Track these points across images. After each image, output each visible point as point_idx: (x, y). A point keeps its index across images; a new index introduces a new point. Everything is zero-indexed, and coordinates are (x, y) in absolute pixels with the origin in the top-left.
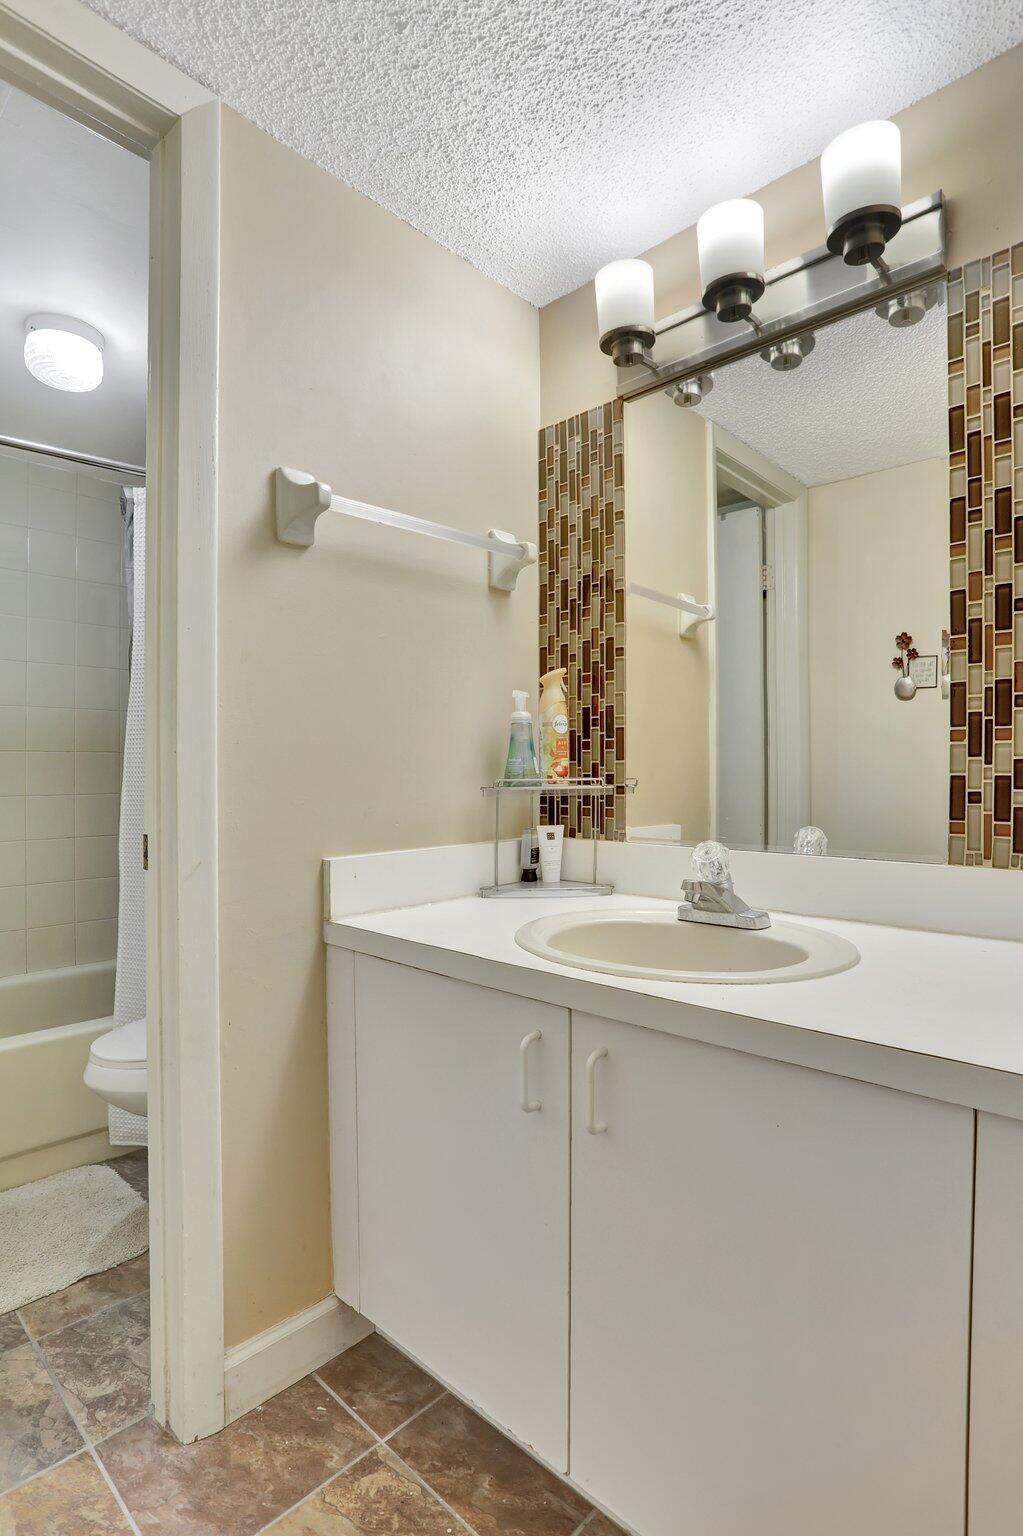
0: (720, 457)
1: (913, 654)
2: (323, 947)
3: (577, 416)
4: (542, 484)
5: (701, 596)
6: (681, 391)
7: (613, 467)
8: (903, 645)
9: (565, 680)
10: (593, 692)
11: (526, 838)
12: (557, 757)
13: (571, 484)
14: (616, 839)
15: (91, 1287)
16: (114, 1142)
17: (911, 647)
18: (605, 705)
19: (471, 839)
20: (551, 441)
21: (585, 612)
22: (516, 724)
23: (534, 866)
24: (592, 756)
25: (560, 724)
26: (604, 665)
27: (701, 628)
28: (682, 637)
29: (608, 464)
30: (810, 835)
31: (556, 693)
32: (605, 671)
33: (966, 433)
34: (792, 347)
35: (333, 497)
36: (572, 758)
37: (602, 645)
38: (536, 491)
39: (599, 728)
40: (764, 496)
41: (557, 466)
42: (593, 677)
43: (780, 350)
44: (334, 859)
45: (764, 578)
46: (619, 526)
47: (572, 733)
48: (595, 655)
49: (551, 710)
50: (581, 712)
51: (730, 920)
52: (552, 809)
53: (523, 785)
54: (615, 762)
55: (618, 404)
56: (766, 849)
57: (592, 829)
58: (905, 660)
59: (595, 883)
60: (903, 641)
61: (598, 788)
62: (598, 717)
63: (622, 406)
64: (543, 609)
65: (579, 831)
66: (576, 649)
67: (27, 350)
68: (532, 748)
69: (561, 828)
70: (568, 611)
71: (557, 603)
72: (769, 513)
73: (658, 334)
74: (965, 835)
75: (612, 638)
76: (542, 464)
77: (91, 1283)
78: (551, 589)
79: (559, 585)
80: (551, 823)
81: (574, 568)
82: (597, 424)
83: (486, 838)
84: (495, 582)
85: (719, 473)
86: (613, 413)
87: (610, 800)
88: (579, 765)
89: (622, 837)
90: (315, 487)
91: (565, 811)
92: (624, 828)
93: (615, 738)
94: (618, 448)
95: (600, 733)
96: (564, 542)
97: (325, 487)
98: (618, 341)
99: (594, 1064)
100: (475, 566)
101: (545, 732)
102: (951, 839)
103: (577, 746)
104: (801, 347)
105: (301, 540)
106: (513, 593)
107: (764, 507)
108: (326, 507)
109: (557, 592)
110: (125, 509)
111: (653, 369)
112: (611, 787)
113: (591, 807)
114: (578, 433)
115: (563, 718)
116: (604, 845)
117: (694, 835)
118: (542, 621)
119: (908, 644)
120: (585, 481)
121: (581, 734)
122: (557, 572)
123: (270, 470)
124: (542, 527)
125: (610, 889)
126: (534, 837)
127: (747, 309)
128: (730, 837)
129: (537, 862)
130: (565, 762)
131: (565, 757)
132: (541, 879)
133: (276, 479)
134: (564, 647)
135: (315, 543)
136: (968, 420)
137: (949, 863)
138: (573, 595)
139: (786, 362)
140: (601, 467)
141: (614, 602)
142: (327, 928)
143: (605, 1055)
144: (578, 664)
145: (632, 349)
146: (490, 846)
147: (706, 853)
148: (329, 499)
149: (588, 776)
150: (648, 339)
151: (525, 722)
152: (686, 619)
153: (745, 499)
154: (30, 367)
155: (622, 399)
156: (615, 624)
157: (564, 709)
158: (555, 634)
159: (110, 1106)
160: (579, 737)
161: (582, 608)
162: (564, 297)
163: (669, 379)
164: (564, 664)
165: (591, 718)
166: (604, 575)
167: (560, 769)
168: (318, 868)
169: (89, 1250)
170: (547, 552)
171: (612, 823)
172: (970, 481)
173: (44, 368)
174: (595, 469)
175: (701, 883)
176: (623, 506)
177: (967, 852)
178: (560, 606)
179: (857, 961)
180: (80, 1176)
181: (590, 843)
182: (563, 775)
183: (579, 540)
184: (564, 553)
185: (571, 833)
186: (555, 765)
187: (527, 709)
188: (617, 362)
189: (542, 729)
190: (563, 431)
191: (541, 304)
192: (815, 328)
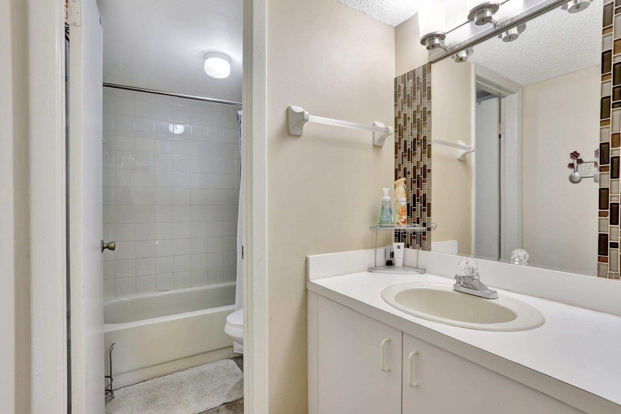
0: (478, 78)
1: (580, 161)
2: (306, 290)
3: (411, 71)
4: (396, 101)
5: (468, 142)
6: (458, 56)
7: (427, 92)
8: (575, 157)
9: (405, 182)
10: (417, 188)
11: (388, 247)
12: (402, 215)
13: (408, 100)
14: (427, 250)
15: (226, 408)
16: (235, 351)
17: (579, 158)
18: (422, 193)
19: (365, 248)
20: (399, 83)
21: (414, 154)
22: (384, 202)
23: (391, 259)
24: (417, 214)
25: (403, 201)
26: (422, 176)
27: (468, 155)
28: (459, 160)
29: (424, 91)
30: (520, 253)
31: (401, 188)
32: (423, 179)
33: (613, 63)
34: (514, 31)
35: (310, 116)
36: (408, 215)
37: (421, 168)
38: (393, 104)
39: (420, 203)
40: (500, 93)
41: (402, 93)
42: (418, 181)
43: (507, 34)
44: (312, 256)
45: (500, 129)
46: (429, 117)
47: (408, 205)
48: (418, 172)
49: (399, 196)
50: (412, 196)
51: (478, 293)
52: (399, 236)
53: (387, 227)
54: (427, 217)
55: (429, 65)
56: (499, 260)
57: (416, 245)
58: (576, 164)
59: (417, 268)
60: (574, 155)
61: (419, 228)
62: (420, 198)
63: (430, 66)
64: (396, 153)
65: (411, 245)
66: (410, 169)
67: (205, 66)
68: (391, 211)
69: (403, 244)
70: (407, 153)
71: (402, 150)
72: (503, 100)
73: (446, 33)
74: (608, 263)
75: (426, 165)
76: (396, 92)
77: (226, 406)
78: (400, 144)
79: (403, 143)
80: (399, 241)
81: (409, 137)
82: (420, 74)
83: (372, 248)
84: (376, 143)
85: (477, 85)
86: (427, 69)
87: (424, 233)
88: (411, 218)
89: (430, 249)
90: (303, 113)
91: (405, 237)
92: (430, 246)
93: (427, 207)
94: (429, 84)
95: (420, 205)
96: (405, 125)
97: (307, 113)
98: (428, 39)
99: (412, 358)
100: (368, 137)
101: (396, 204)
102: (599, 265)
103: (410, 210)
104: (518, 30)
105: (298, 133)
106: (383, 147)
107: (500, 97)
108: (307, 121)
109: (402, 146)
110: (238, 119)
111: (445, 49)
112: (425, 228)
113: (416, 236)
114: (411, 79)
115: (404, 199)
116: (421, 252)
117: (464, 251)
118: (396, 157)
119: (577, 157)
120: (414, 99)
121: (412, 205)
122: (402, 137)
123: (287, 107)
124: (396, 119)
125: (424, 271)
126: (392, 247)
127: (490, 18)
128: (480, 254)
129: (393, 257)
130: (405, 217)
131: (405, 215)
132: (394, 264)
133: (288, 111)
134: (405, 169)
135: (304, 134)
136: (614, 57)
137: (598, 276)
138: (409, 147)
139: (510, 38)
140: (421, 93)
141: (427, 150)
142: (308, 283)
143: (417, 353)
144: (411, 176)
145: (435, 42)
146: (373, 251)
147: (467, 263)
148: (308, 117)
149: (415, 223)
150: (442, 37)
151: (388, 201)
152: (461, 152)
153: (491, 94)
154: (206, 72)
155: (431, 63)
156: (427, 159)
157: (404, 195)
158: (401, 163)
159: (234, 341)
160: (411, 206)
161: (413, 152)
162: (405, 21)
163: (453, 52)
164: (405, 176)
165: (416, 198)
166: (422, 138)
167: (403, 220)
168: (305, 260)
169: (226, 392)
170: (398, 129)
171: (425, 243)
172: (614, 88)
173: (210, 72)
174: (418, 93)
175: (464, 277)
176: (431, 108)
177: (609, 272)
178: (403, 151)
179: (543, 323)
180: (224, 363)
181: (415, 251)
182: (404, 223)
183: (412, 123)
184: (405, 129)
185: (408, 246)
186: (401, 218)
187: (389, 195)
188: (428, 48)
189: (395, 203)
190: (405, 78)
191: (396, 25)
192: (526, 21)
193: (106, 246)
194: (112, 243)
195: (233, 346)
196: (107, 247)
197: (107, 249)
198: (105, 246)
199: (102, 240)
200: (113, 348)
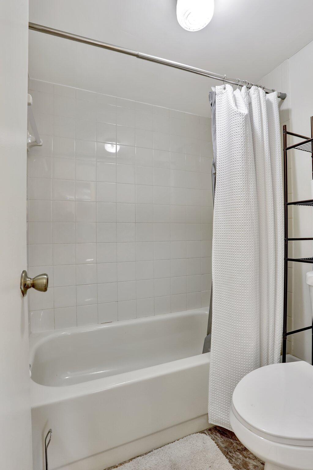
16: (210, 422)
193: (31, 282)
194: (37, 278)
195: (208, 414)
196: (33, 286)
197: (32, 289)
198: (29, 282)
199: (24, 272)
200: (50, 440)
